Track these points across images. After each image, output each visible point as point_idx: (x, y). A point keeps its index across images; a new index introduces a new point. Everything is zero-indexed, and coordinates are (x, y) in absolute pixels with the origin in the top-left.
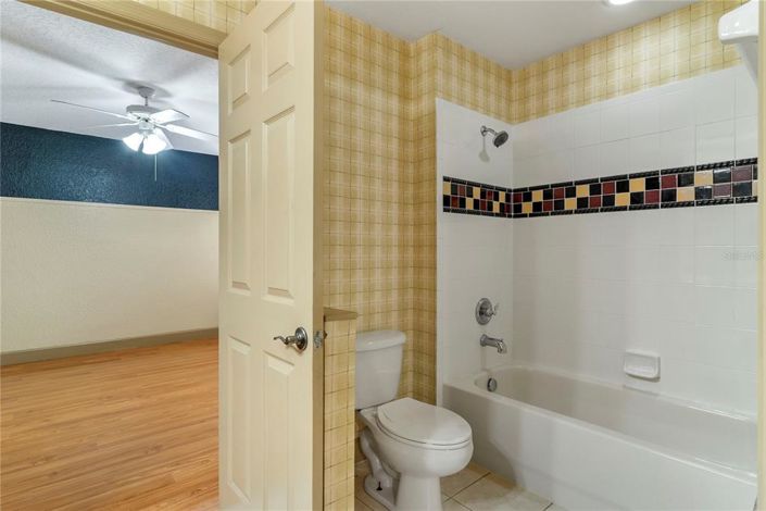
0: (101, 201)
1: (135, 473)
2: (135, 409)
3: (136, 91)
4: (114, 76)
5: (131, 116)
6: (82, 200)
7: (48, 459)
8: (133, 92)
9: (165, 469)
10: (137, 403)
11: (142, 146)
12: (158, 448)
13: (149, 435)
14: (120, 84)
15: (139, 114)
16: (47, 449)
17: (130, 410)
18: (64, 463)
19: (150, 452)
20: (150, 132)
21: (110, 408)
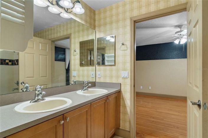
0: (173, 58)
1: (170, 131)
2: (176, 115)
3: (178, 27)
4: (171, 26)
5: (176, 35)
6: (169, 59)
7: (153, 118)
8: (177, 28)
9: (178, 134)
10: (177, 114)
11: (180, 42)
12: (178, 128)
13: (177, 123)
14: (173, 27)
15: (178, 34)
16: (153, 116)
17: (175, 115)
18: (156, 120)
19: (175, 128)
20: (182, 37)
21: (170, 112)
